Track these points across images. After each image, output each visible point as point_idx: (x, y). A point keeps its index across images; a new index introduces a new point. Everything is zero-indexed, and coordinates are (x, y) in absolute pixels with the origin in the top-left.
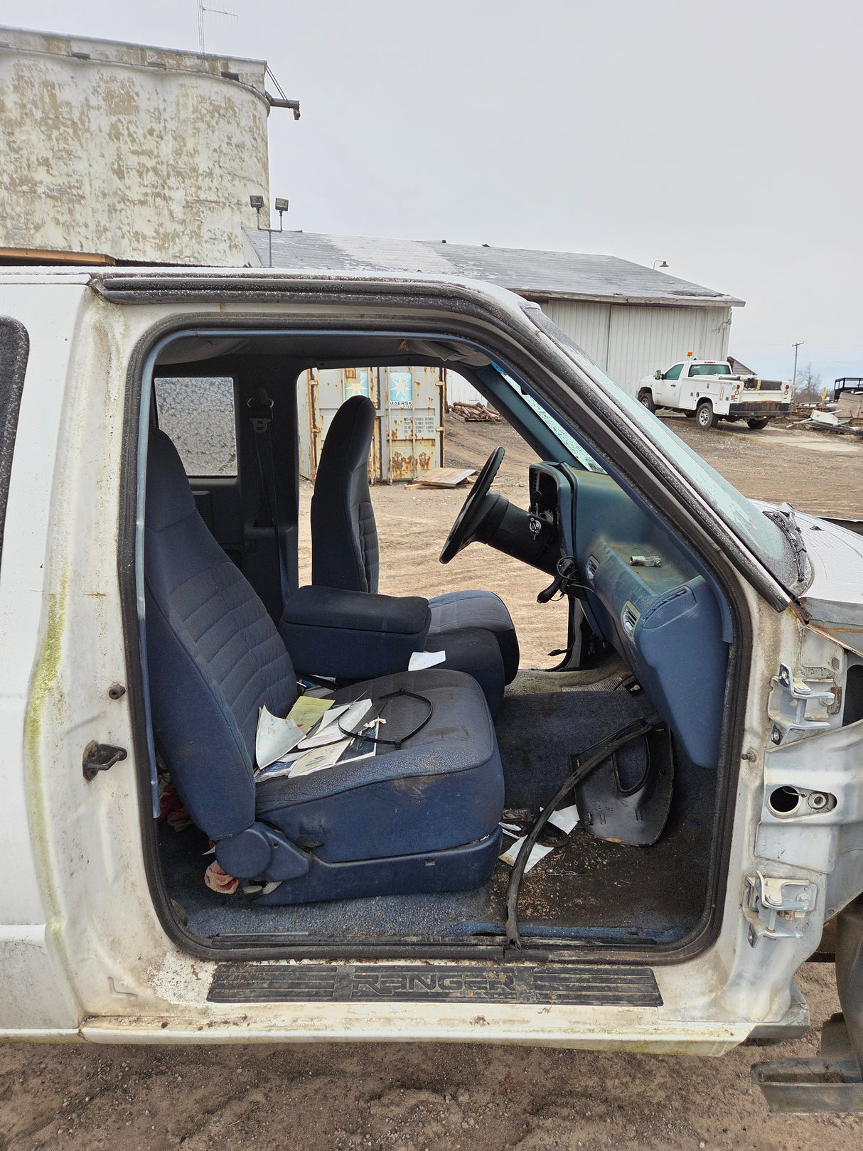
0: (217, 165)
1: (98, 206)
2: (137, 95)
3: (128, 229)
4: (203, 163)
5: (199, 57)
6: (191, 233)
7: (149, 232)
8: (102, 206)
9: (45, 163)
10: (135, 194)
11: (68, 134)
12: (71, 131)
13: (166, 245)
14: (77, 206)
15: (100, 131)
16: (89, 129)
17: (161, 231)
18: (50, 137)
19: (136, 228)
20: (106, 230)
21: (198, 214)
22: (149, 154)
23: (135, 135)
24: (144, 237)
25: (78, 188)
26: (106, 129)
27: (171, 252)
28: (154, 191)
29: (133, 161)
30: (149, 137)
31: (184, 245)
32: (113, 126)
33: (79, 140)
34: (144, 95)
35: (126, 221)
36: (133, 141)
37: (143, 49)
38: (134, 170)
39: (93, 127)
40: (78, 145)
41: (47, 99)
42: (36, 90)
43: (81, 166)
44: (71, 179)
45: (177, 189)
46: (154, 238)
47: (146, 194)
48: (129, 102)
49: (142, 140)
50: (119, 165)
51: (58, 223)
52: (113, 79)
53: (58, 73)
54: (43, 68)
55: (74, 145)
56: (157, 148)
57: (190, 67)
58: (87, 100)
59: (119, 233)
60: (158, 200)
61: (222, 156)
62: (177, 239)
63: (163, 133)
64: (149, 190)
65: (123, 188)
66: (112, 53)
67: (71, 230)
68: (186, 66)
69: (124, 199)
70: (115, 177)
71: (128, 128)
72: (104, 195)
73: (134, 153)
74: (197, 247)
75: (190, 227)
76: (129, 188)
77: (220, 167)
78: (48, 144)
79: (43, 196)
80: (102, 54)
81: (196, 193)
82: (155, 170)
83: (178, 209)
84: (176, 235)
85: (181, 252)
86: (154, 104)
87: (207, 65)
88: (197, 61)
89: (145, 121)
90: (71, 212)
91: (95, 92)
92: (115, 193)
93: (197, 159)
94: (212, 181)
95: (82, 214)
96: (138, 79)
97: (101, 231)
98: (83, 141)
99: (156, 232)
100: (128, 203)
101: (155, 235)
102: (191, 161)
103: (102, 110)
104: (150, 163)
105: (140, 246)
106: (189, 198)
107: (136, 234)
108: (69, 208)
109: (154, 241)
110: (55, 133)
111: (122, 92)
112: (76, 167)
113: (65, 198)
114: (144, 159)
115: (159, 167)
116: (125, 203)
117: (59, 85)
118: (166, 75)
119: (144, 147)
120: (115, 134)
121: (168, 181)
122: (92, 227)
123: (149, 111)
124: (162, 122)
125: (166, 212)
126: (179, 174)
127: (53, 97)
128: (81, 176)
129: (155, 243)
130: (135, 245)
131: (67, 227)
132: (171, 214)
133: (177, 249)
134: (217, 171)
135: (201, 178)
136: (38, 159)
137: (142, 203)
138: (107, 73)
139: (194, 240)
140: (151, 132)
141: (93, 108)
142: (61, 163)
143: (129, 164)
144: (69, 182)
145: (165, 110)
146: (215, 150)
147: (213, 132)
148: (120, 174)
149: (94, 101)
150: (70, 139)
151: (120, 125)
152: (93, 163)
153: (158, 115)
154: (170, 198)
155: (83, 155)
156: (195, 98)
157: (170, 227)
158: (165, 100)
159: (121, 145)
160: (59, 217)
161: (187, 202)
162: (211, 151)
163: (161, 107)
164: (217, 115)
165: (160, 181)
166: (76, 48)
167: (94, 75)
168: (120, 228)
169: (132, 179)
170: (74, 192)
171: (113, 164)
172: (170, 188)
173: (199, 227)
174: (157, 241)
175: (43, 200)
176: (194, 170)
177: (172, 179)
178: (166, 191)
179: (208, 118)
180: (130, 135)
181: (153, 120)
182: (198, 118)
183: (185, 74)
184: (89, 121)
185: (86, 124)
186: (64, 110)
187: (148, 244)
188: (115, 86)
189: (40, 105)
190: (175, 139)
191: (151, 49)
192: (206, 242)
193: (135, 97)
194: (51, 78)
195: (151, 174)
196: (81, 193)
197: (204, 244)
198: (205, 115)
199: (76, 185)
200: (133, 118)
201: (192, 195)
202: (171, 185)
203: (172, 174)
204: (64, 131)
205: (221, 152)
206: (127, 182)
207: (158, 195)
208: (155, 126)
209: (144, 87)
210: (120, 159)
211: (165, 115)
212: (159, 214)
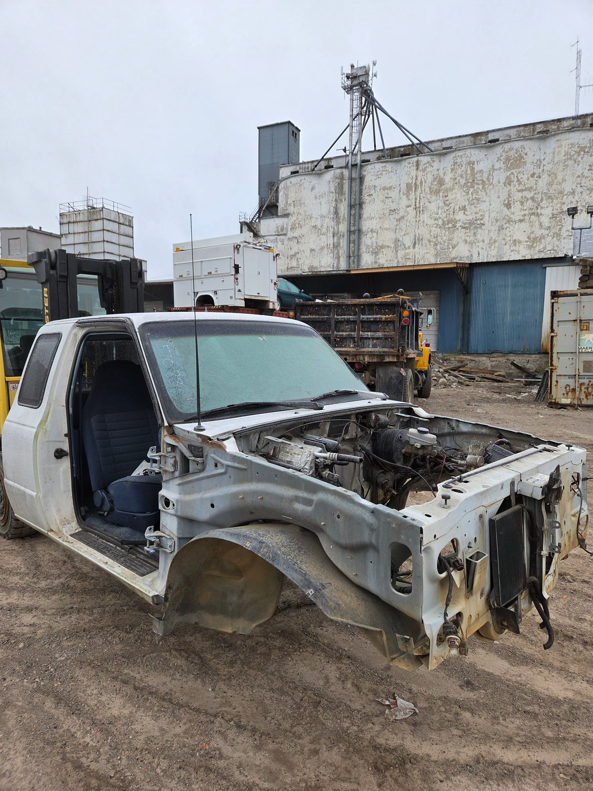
0: (579, 186)
1: (493, 228)
2: (526, 154)
3: (510, 238)
4: (567, 187)
5: (573, 118)
6: (554, 234)
7: (523, 238)
8: (494, 228)
9: (464, 208)
10: (516, 217)
11: (479, 189)
12: (481, 187)
13: (535, 245)
14: (479, 231)
15: (499, 183)
16: (492, 183)
17: (532, 236)
18: (468, 193)
19: (514, 238)
20: (495, 241)
21: (560, 221)
22: (530, 189)
23: (521, 180)
24: (520, 242)
25: (481, 219)
26: (502, 181)
27: (537, 249)
28: (531, 212)
29: (518, 196)
30: (531, 179)
31: (547, 243)
32: (508, 178)
33: (486, 191)
34: (530, 154)
35: (509, 234)
36: (520, 183)
37: (534, 124)
38: (518, 202)
39: (495, 181)
40: (484, 193)
41: (469, 172)
42: (463, 168)
43: (483, 206)
44: (477, 215)
45: (547, 207)
46: (527, 242)
47: (525, 215)
48: (520, 160)
49: (526, 182)
50: (509, 201)
51: (466, 241)
52: (511, 149)
53: (475, 154)
54: (469, 155)
55: (482, 194)
56: (536, 184)
57: (567, 127)
58: (493, 166)
59: (504, 242)
60: (533, 217)
61: (584, 179)
62: (543, 240)
63: (541, 174)
64: (527, 212)
65: (509, 214)
66: (513, 132)
67: (474, 245)
68: (565, 127)
69: (509, 221)
70: (505, 209)
71: (517, 177)
72: (497, 221)
73: (519, 191)
74: (557, 243)
75: (553, 231)
76: (513, 213)
77: (581, 186)
78: (466, 197)
79: (460, 228)
80: (507, 136)
81: (560, 207)
82: (533, 199)
83: (545, 221)
84: (543, 237)
85: (545, 248)
86: (537, 157)
87: (579, 122)
88: (572, 122)
89: (529, 168)
90: (475, 234)
91: (499, 159)
92: (504, 218)
93: (563, 186)
94: (574, 197)
95: (482, 234)
96: (527, 144)
97: (492, 242)
98: (488, 191)
99: (528, 237)
100: (512, 223)
101: (527, 239)
102: (559, 187)
103: (501, 170)
104: (529, 195)
105: (517, 248)
106: (554, 212)
107: (515, 241)
108: (474, 233)
109: (526, 243)
110: (471, 190)
111: (516, 155)
112: (481, 208)
113: (472, 227)
114: (526, 193)
115: (535, 196)
116: (509, 223)
117: (477, 162)
118: (548, 137)
119: (527, 186)
120: (508, 182)
121: (541, 204)
122: (487, 241)
123: (533, 163)
124: (542, 167)
125: (537, 223)
126: (550, 197)
127: (473, 169)
128: (484, 212)
129: (527, 245)
130: (513, 248)
131: (471, 244)
132: (541, 224)
133: (542, 246)
134: (579, 189)
135: (565, 197)
136: (459, 208)
137: (521, 221)
138: (507, 146)
139: (555, 239)
140: (533, 175)
141: (496, 170)
142: (473, 206)
143: (515, 198)
144: (476, 217)
145: (544, 159)
146: (579, 176)
147: (578, 165)
148: (508, 206)
149: (497, 166)
150: (480, 191)
151: (512, 176)
152: (493, 203)
153: (539, 164)
154: (541, 214)
155: (487, 199)
156: (567, 146)
157: (539, 232)
158: (545, 153)
159: (512, 188)
160: (467, 238)
161: (553, 215)
162: (575, 178)
163: (542, 158)
164: (582, 153)
165: (536, 205)
166: (491, 137)
167: (498, 150)
168: (504, 239)
169: (516, 208)
170: (479, 222)
171: (505, 201)
172: (542, 208)
173: (560, 229)
174: (528, 243)
175: (459, 230)
176: (561, 193)
177: (544, 202)
178: (539, 211)
179: (575, 156)
180: (518, 180)
181: (535, 167)
182: (568, 159)
183: (561, 133)
184: (493, 178)
185: (491, 181)
186: (478, 176)
187: (522, 246)
188: (512, 153)
189: (464, 176)
190: (549, 175)
191: (540, 123)
192: (564, 238)
193: (525, 156)
194: (473, 159)
195: (530, 201)
196: (482, 222)
197: (563, 241)
198: (573, 155)
199: (481, 218)
200: (521, 170)
201: (557, 210)
202: (543, 206)
203: (544, 198)
204: (477, 188)
205: (583, 176)
206: (513, 209)
207: (533, 214)
208: (535, 171)
209: (531, 149)
210: (510, 196)
211: (544, 163)
212: (532, 226)
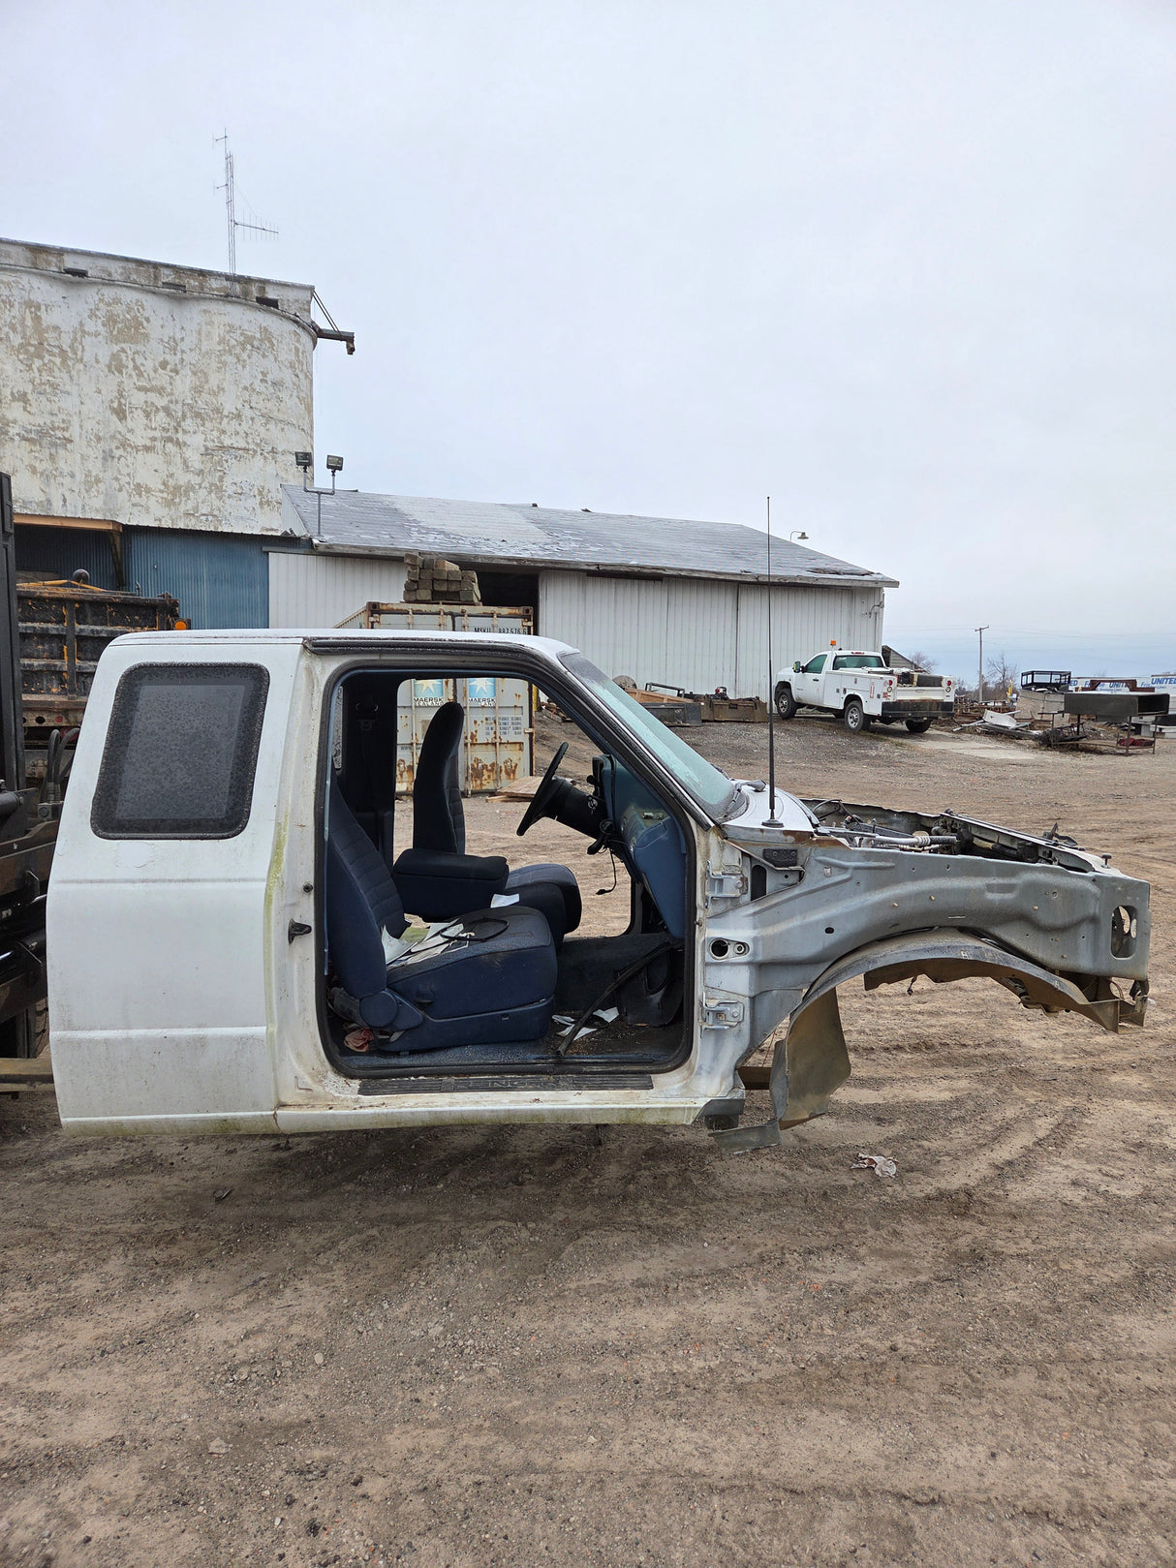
0: (247, 406)
1: (90, 451)
2: (148, 320)
3: (128, 480)
4: (229, 403)
5: (228, 278)
6: (210, 486)
7: (155, 484)
8: (95, 453)
9: (23, 398)
10: (140, 438)
11: (54, 364)
12: (58, 361)
13: (177, 500)
14: (62, 452)
15: (97, 362)
16: (82, 359)
17: (171, 482)
18: (30, 367)
19: (137, 480)
20: (98, 481)
21: (220, 463)
22: (160, 391)
23: (142, 368)
24: (148, 490)
25: (63, 429)
26: (105, 359)
27: (182, 508)
28: (165, 434)
29: (138, 399)
30: (160, 371)
31: (200, 501)
32: (114, 356)
33: (69, 372)
34: (156, 322)
35: (125, 471)
36: (140, 375)
37: (156, 266)
38: (139, 410)
39: (88, 357)
40: (66, 377)
41: (29, 322)
42: (15, 311)
43: (69, 403)
44: (54, 418)
45: (194, 433)
46: (162, 492)
47: (154, 439)
48: (136, 329)
49: (152, 374)
50: (120, 404)
51: (34, 471)
52: (117, 301)
53: (42, 291)
54: (27, 286)
55: (61, 377)
56: (171, 384)
57: (217, 289)
58: (81, 324)
59: (116, 485)
60: (169, 445)
61: (254, 395)
62: (191, 494)
63: (179, 367)
64: (157, 434)
65: (124, 431)
66: (116, 269)
67: (52, 481)
68: (213, 290)
69: (124, 444)
70: (114, 418)
71: (133, 360)
72: (99, 439)
73: (140, 389)
74: (217, 503)
75: (210, 479)
76: (131, 431)
77: (251, 407)
78: (27, 376)
79: (17, 438)
80: (104, 271)
81: (218, 438)
82: (166, 410)
83: (195, 460)
84: (190, 488)
85: (196, 509)
86: (168, 332)
87: (238, 288)
88: (227, 284)
89: (155, 352)
90: (52, 457)
91: (92, 315)
92: (113, 437)
93: (222, 399)
94: (240, 425)
95: (67, 461)
96: (149, 301)
97: (91, 482)
98: (74, 373)
99: (164, 484)
100: (129, 449)
101: (162, 487)
102: (214, 401)
103: (100, 338)
104: (161, 402)
105: (143, 501)
106: (210, 444)
107: (138, 486)
108: (51, 454)
109: (161, 495)
110: (37, 363)
111: (128, 317)
112: (62, 404)
113: (46, 441)
114: (152, 397)
115: (172, 406)
116: (125, 449)
117: (47, 306)
118: (186, 298)
119: (154, 383)
120: (116, 366)
121: (182, 424)
122: (80, 477)
123: (162, 340)
124: (179, 354)
125: (178, 460)
126: (198, 415)
127: (37, 319)
128: (68, 414)
129: (162, 498)
130: (136, 499)
131: (47, 477)
132: (185, 462)
133: (190, 505)
134: (247, 413)
135: (225, 420)
136: (12, 394)
137: (147, 449)
138: (109, 293)
139: (213, 495)
140: (164, 365)
141: (89, 334)
142: (43, 398)
143: (133, 402)
144: (52, 422)
145: (182, 339)
146: (246, 388)
147: (244, 367)
148: (121, 413)
149: (90, 326)
150: (56, 370)
151: (123, 355)
152: (86, 400)
153: (173, 345)
154: (185, 444)
155: (74, 390)
156: (222, 326)
157: (183, 478)
158: (183, 328)
159: (124, 380)
160: (37, 464)
161: (207, 449)
162: (240, 389)
163: (178, 336)
164: (249, 347)
165: (174, 424)
166: (70, 262)
167: (91, 296)
168: (117, 479)
169: (136, 420)
170: (59, 434)
171: (112, 401)
172: (185, 432)
173: (221, 479)
174: (165, 495)
175: (17, 442)
176: (218, 411)
177: (189, 421)
178: (180, 435)
179: (238, 350)
180: (136, 367)
181: (167, 350)
182: (225, 350)
183: (211, 299)
184: (83, 350)
185: (79, 353)
186: (50, 335)
187: (153, 500)
188: (118, 309)
189: (19, 329)
190: (194, 373)
191: (167, 266)
192: (230, 497)
193: (145, 323)
194: (37, 297)
195: (162, 414)
196: (67, 435)
197: (227, 501)
198: (234, 346)
199: (62, 425)
200: (140, 347)
201: (213, 441)
202: (187, 428)
203: (188, 415)
204: (50, 361)
205: (254, 390)
206: (130, 423)
207: (170, 440)
208: (168, 357)
209: (156, 311)
210: (122, 396)
211: (182, 346)
212: (169, 463)
